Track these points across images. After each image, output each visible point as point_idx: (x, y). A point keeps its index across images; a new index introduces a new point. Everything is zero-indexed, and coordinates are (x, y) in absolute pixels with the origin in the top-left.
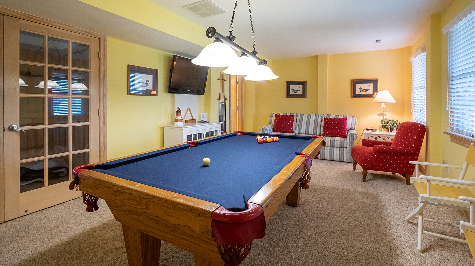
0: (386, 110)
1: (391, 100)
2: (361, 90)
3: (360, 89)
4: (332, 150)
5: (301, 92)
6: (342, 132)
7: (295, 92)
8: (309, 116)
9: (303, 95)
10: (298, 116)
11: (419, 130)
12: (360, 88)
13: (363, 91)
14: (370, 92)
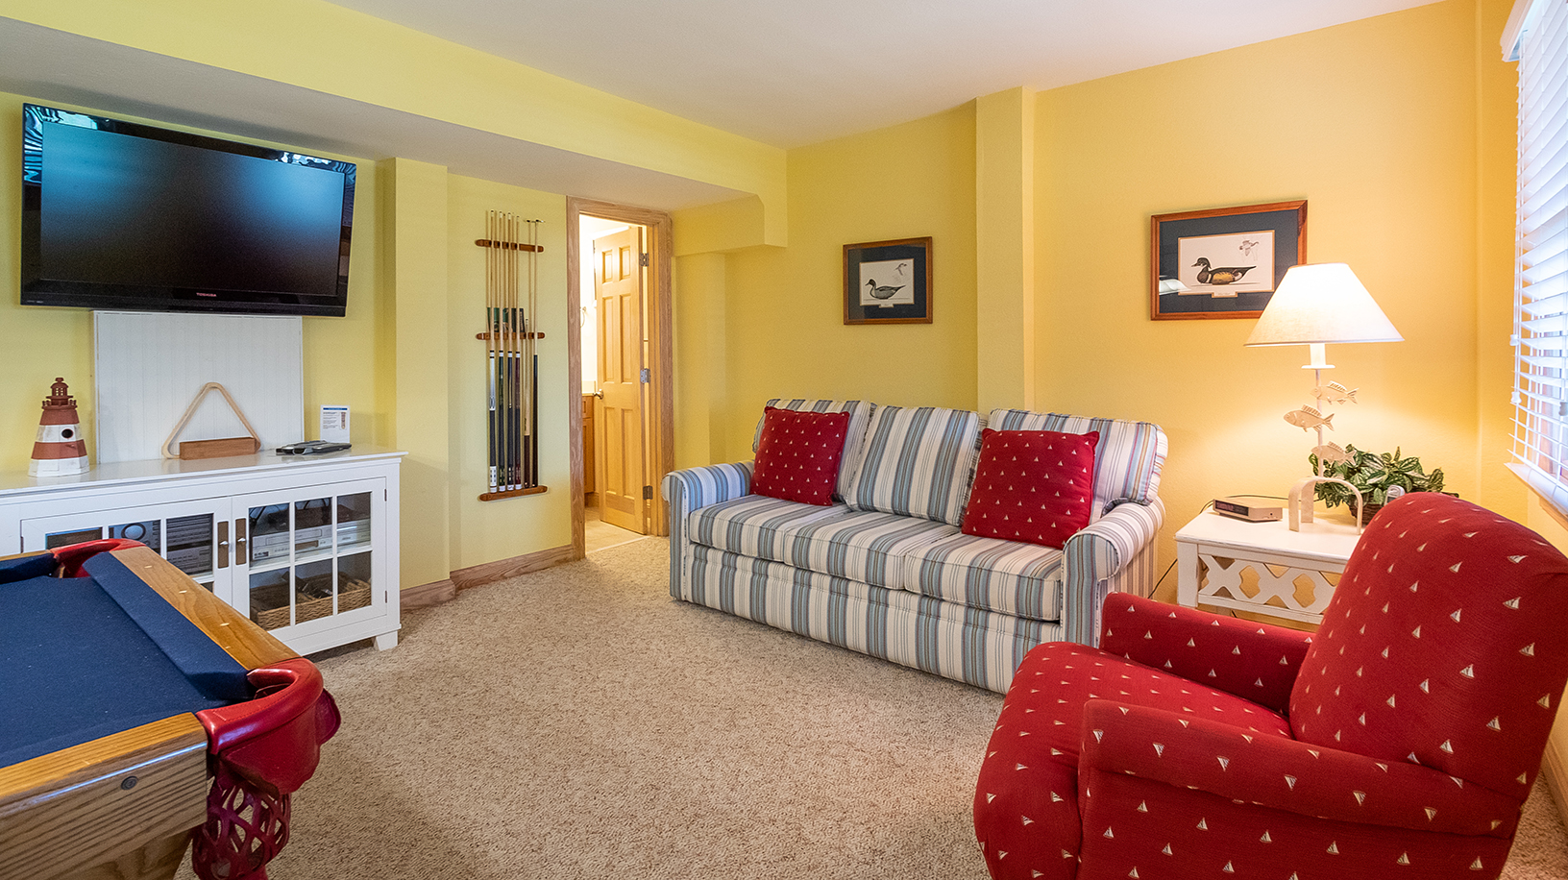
0: (1333, 387)
1: (1374, 325)
2: (1205, 270)
3: (1200, 268)
4: (976, 626)
5: (906, 296)
6: (1062, 518)
7: (883, 294)
8: (924, 414)
9: (918, 311)
10: (874, 418)
11: (1515, 604)
12: (1203, 261)
13: (1217, 277)
14: (1257, 280)
